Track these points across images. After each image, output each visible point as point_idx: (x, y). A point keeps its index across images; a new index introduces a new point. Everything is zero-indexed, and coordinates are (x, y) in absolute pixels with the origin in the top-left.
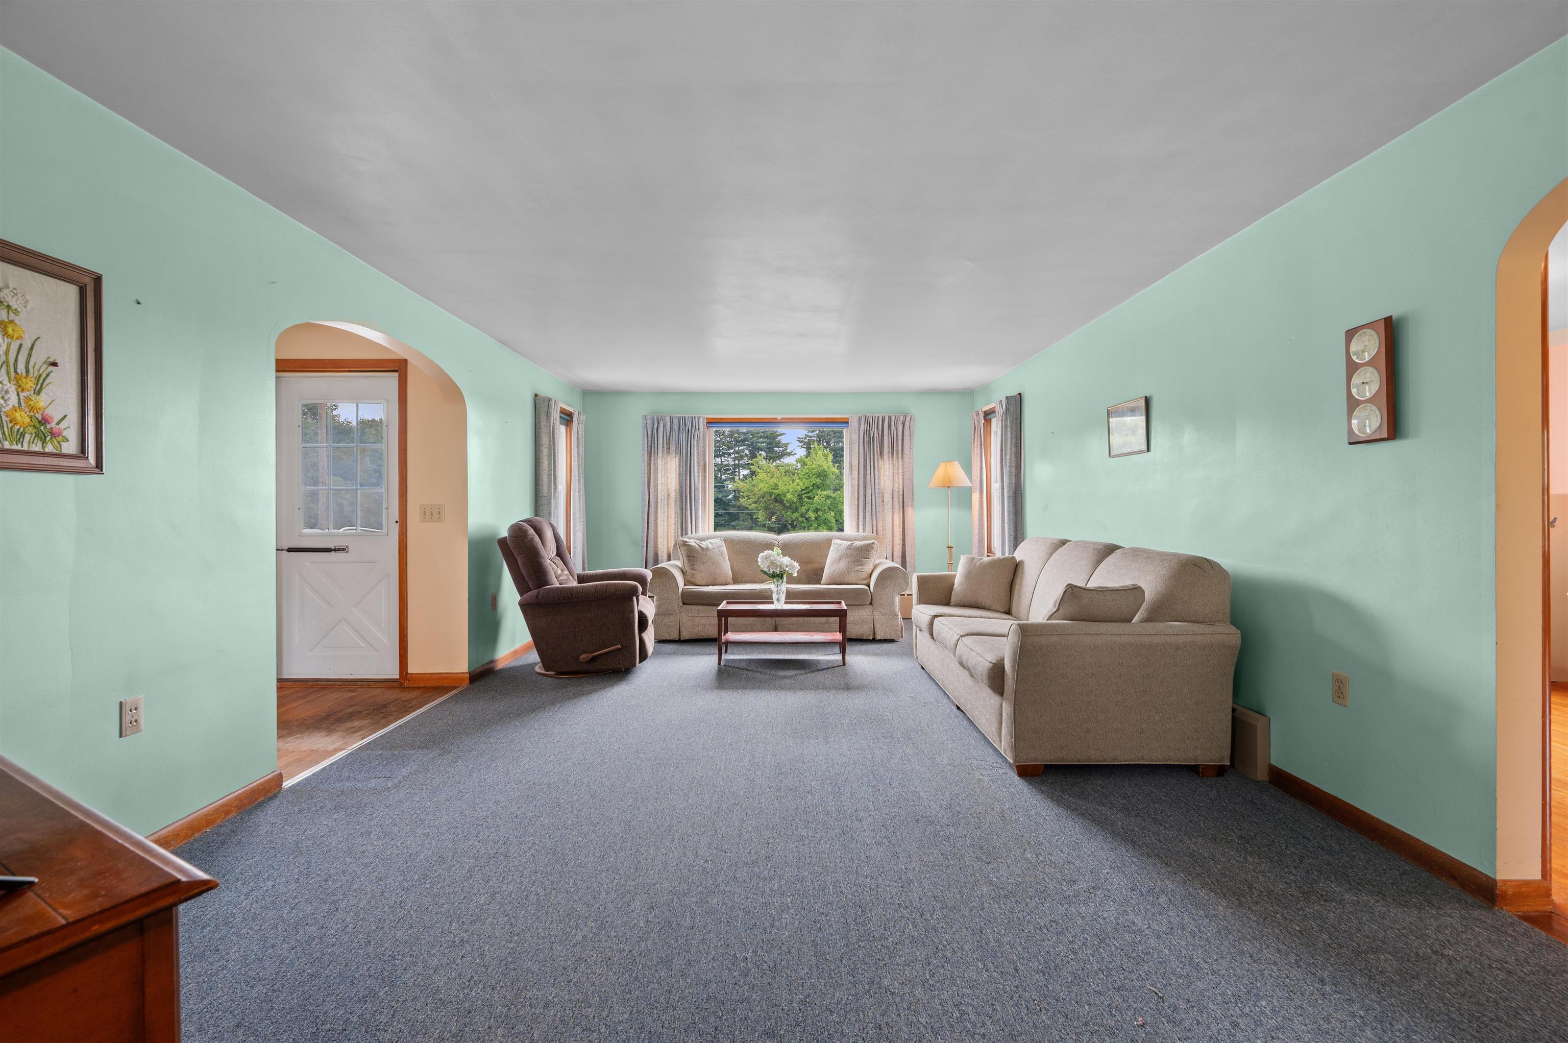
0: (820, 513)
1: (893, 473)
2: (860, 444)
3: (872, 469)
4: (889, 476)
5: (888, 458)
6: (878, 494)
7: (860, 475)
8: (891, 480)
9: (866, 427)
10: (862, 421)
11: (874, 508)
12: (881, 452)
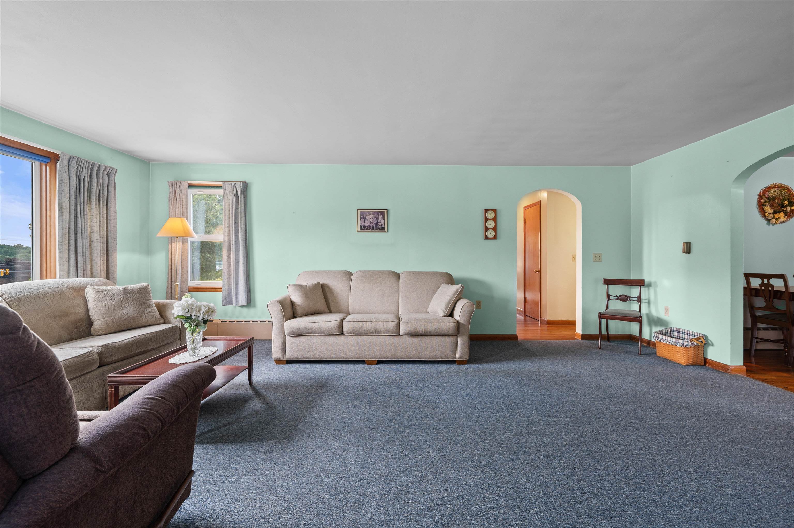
1: (100, 219)
2: (71, 185)
3: (82, 214)
4: (96, 222)
5: (96, 204)
6: (87, 239)
7: (71, 218)
8: (98, 226)
9: (77, 169)
10: (73, 161)
11: (84, 252)
12: (89, 197)
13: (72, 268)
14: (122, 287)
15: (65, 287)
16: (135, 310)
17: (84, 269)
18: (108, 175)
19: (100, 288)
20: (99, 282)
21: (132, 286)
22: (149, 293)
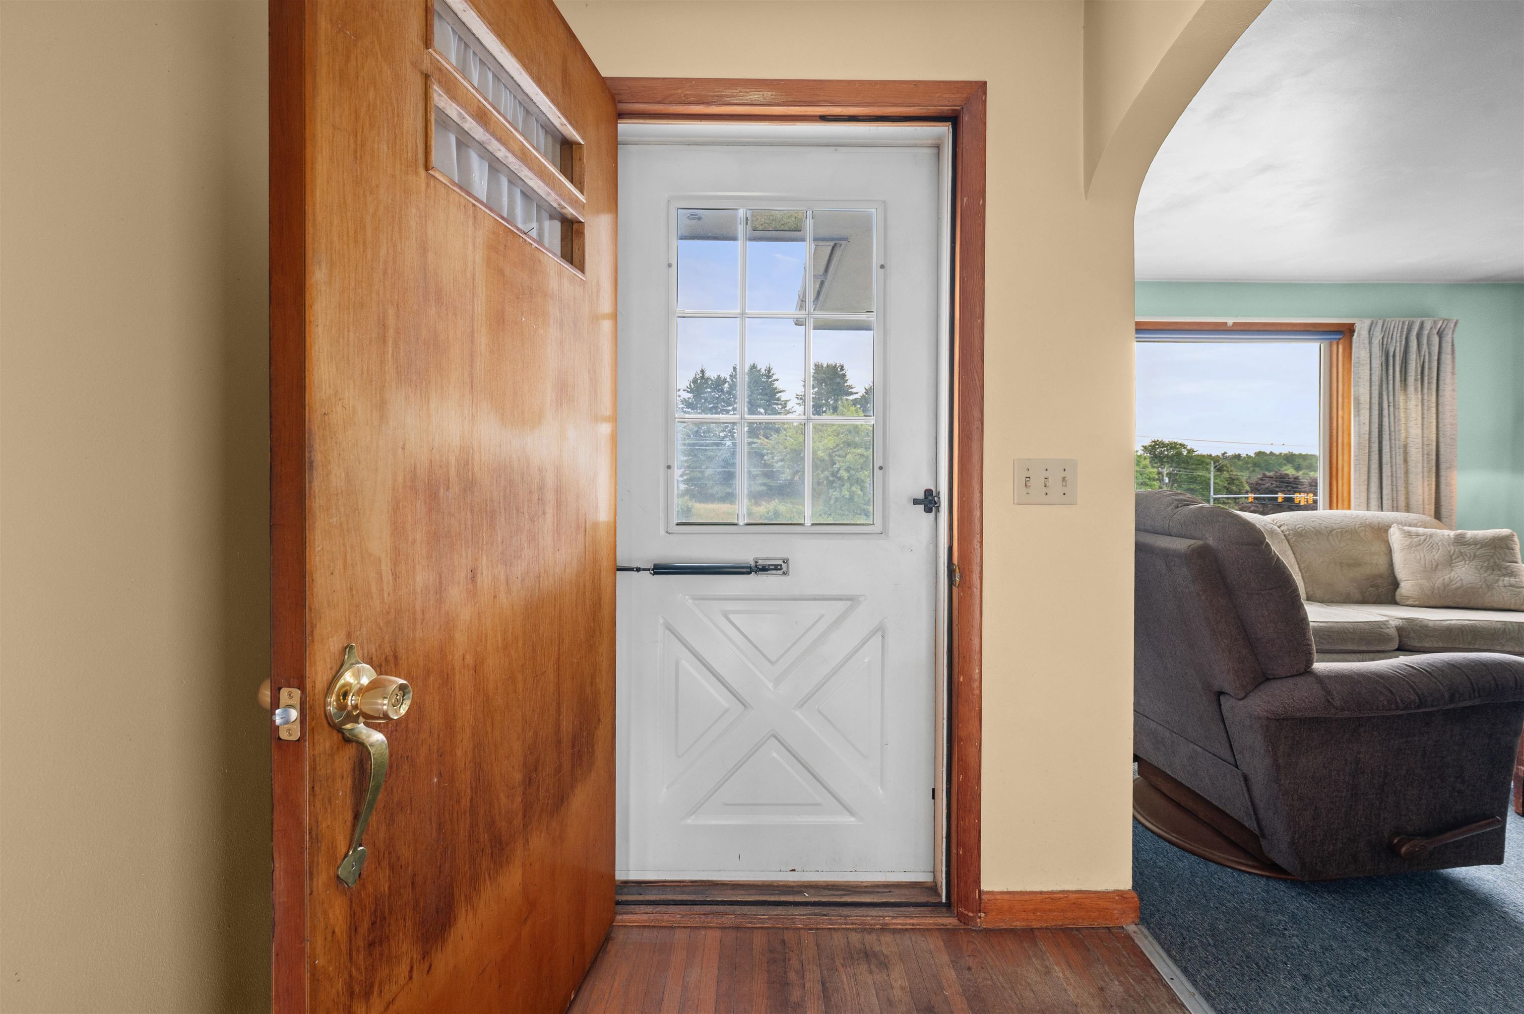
0: (852, 472)
1: (1423, 414)
2: (1374, 365)
3: (1392, 409)
4: (1416, 419)
5: (1416, 389)
6: (1399, 448)
7: (1373, 417)
8: (1420, 426)
9: (1383, 338)
10: (1377, 328)
11: (1394, 470)
12: (1403, 380)
13: (1374, 496)
14: (1455, 532)
15: (1358, 523)
16: (1479, 575)
17: (1393, 498)
18: (1440, 334)
19: (1413, 529)
20: (1415, 521)
21: (1476, 532)
22: (1513, 550)
